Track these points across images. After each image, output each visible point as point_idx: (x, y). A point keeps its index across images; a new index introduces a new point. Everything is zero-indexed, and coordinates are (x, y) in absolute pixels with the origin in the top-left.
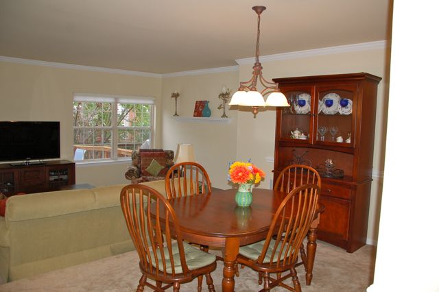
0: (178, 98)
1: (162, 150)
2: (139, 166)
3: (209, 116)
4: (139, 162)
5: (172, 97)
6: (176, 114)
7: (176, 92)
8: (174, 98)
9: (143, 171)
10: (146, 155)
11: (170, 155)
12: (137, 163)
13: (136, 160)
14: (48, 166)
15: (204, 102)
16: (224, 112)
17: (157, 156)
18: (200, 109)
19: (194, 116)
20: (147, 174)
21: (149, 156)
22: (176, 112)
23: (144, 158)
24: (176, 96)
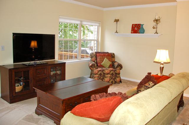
0: (118, 22)
1: (108, 53)
3: (143, 33)
4: (96, 59)
5: (115, 21)
6: (117, 32)
7: (117, 19)
8: (116, 22)
9: (99, 65)
10: (100, 55)
11: (113, 55)
12: (94, 60)
13: (94, 58)
15: (139, 24)
16: (156, 31)
17: (107, 56)
18: (136, 29)
19: (131, 33)
20: (102, 66)
21: (102, 56)
22: (117, 31)
23: (99, 57)
24: (117, 21)
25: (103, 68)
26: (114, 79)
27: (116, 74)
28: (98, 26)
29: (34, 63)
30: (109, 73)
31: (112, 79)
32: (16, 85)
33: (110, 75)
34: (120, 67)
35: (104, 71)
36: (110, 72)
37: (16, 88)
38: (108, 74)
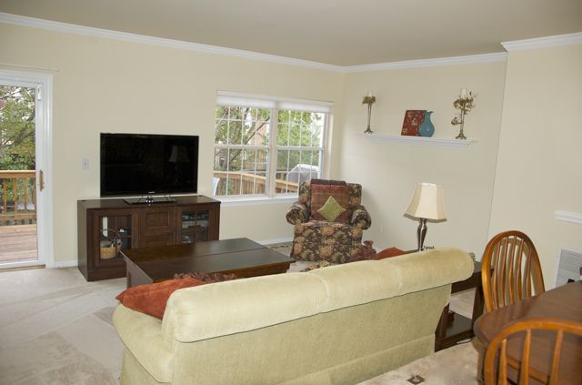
0: (373, 105)
1: (344, 183)
2: (308, 204)
4: (309, 199)
5: (364, 102)
6: (369, 130)
7: (370, 95)
8: (367, 105)
9: (313, 212)
10: (319, 190)
11: (356, 191)
12: (305, 200)
13: (305, 195)
14: (180, 205)
15: (422, 112)
16: (462, 131)
17: (336, 192)
18: (414, 124)
19: (402, 134)
20: (320, 217)
21: (324, 191)
22: (369, 127)
23: (317, 193)
24: (369, 101)
25: (320, 222)
26: (344, 252)
27: (350, 238)
28: (325, 113)
29: (148, 199)
30: (331, 236)
31: (338, 250)
32: (102, 245)
33: (333, 241)
34: (365, 222)
35: (319, 228)
36: (335, 233)
37: (103, 250)
38: (329, 237)
